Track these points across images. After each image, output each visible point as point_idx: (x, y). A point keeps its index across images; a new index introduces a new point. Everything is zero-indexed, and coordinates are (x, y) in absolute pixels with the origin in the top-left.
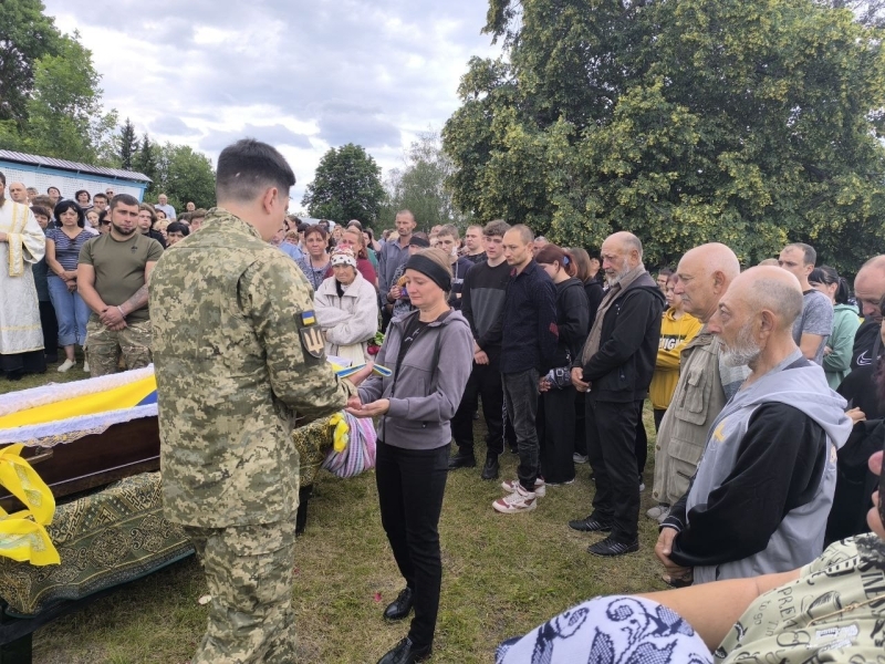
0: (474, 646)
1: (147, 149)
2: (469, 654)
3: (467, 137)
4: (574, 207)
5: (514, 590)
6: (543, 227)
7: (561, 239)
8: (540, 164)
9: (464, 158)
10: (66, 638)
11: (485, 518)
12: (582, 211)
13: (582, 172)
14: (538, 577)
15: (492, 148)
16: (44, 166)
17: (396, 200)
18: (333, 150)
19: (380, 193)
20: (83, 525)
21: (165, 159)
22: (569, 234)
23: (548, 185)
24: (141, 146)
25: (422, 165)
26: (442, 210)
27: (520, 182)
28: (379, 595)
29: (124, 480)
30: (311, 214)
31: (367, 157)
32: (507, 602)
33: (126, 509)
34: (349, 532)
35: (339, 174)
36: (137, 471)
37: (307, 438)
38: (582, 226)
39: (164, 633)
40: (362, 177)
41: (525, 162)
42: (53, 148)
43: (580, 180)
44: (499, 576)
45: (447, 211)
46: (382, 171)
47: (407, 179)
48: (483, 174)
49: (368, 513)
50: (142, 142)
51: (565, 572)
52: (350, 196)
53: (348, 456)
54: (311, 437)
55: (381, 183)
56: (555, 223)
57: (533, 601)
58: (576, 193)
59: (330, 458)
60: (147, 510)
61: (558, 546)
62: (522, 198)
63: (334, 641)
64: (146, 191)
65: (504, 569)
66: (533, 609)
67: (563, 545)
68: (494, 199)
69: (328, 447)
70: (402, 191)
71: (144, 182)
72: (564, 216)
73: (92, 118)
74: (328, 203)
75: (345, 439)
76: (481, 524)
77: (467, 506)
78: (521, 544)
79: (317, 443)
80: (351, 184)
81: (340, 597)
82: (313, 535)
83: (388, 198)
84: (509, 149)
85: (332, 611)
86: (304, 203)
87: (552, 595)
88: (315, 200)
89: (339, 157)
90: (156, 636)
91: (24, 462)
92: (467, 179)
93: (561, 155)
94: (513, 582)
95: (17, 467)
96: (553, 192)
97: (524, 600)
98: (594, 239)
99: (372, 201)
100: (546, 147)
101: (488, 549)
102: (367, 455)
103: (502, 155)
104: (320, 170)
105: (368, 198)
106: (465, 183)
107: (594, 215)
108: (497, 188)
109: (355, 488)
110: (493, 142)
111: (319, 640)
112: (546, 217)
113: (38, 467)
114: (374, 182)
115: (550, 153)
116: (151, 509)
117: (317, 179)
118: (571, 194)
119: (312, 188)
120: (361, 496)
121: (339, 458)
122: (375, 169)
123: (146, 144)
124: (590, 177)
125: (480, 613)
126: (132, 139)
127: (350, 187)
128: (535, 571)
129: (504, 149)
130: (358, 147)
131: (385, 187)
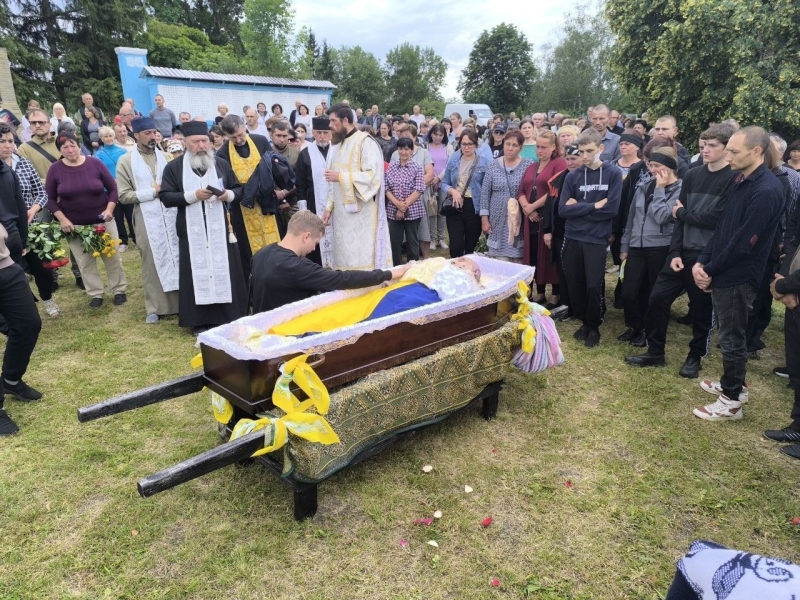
0: (665, 544)
1: (326, 54)
2: (659, 551)
3: (636, 9)
4: (764, 77)
5: (701, 495)
6: (722, 103)
7: (744, 117)
8: (722, 30)
9: (632, 33)
10: (335, 487)
11: (665, 418)
12: (773, 81)
13: (777, 34)
14: (726, 485)
15: (666, 19)
16: (258, 84)
17: (547, 76)
18: (486, 31)
19: (531, 71)
20: (346, 411)
21: (341, 61)
22: (754, 110)
23: (732, 56)
24: (322, 52)
25: (576, 36)
26: (595, 82)
27: (696, 54)
28: (569, 483)
29: (370, 376)
30: (465, 98)
31: (519, 35)
32: (694, 506)
33: (373, 399)
34: (535, 420)
35: (491, 57)
36: (377, 369)
37: (500, 341)
38: (772, 100)
39: (401, 491)
40: (514, 56)
41: (704, 33)
42: (262, 67)
43: (773, 44)
44: (684, 479)
45: (600, 82)
46: (533, 47)
47: (559, 53)
48: (655, 50)
49: (550, 404)
50: (322, 48)
51: (755, 482)
52: (502, 77)
53: (534, 354)
54: (503, 340)
55: (533, 60)
56: (737, 99)
57: (721, 508)
58: (766, 62)
59: (517, 356)
60: (386, 400)
61: (746, 455)
62: (699, 73)
63: (534, 519)
64: (332, 96)
65: (689, 473)
66: (721, 517)
67: (751, 454)
68: (665, 77)
69: (517, 347)
70: (553, 67)
71: (330, 89)
72: (750, 90)
73: (288, 37)
74: (480, 86)
75: (533, 342)
76: (660, 424)
77: (645, 405)
78: (705, 450)
79: (508, 345)
80: (504, 65)
81: (536, 480)
82: (504, 420)
83: (539, 75)
84: (685, 20)
85: (530, 492)
86: (458, 89)
87: (743, 506)
88: (469, 85)
89: (493, 38)
90: (396, 493)
91: (308, 367)
92: (635, 55)
93: (751, 18)
94: (698, 486)
95: (306, 371)
96: (738, 64)
97: (712, 506)
98: (786, 114)
99: (522, 79)
100: (732, 11)
101: (668, 451)
102: (550, 355)
103: (678, 27)
104: (474, 54)
105: (520, 77)
106: (632, 59)
107: (788, 85)
108: (669, 64)
109: (536, 379)
110: (666, 11)
111: (521, 515)
112: (728, 91)
113: (316, 369)
114: (526, 59)
115: (737, 19)
116: (389, 399)
117: (471, 64)
118: (761, 63)
119: (466, 74)
120: (543, 387)
121: (526, 357)
122: (526, 47)
123: (326, 49)
124: (787, 40)
125: (668, 512)
126: (315, 46)
127: (501, 69)
128: (721, 478)
129: (680, 19)
130: (511, 25)
131: (536, 64)
